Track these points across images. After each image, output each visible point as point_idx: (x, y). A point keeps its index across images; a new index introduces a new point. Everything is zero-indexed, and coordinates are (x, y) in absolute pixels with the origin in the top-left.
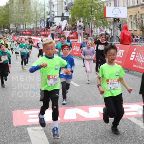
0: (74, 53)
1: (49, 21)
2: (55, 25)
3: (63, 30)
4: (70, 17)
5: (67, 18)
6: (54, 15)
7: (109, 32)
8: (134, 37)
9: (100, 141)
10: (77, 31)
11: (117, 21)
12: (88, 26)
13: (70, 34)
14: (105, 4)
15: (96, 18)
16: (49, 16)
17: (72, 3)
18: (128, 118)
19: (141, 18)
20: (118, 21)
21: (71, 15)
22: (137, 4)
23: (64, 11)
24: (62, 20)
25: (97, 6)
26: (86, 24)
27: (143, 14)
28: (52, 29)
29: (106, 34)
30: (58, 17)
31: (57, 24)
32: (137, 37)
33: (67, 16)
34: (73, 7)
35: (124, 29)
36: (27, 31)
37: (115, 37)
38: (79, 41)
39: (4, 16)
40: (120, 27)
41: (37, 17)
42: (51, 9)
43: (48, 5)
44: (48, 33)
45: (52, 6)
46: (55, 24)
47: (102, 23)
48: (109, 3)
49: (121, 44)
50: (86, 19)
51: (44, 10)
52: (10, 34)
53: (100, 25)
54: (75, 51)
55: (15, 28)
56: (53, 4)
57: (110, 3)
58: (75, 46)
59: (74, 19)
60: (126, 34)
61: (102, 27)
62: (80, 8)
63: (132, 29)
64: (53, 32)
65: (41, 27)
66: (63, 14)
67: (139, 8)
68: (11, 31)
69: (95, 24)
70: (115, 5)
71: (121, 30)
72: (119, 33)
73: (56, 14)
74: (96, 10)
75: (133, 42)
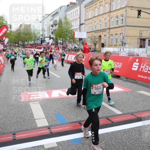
1: (42, 39)
2: (46, 42)
3: (51, 45)
4: (54, 37)
5: (53, 38)
6: (45, 36)
7: (77, 46)
8: (90, 49)
9: (72, 109)
10: (58, 46)
12: (65, 43)
14: (74, 30)
15: (69, 38)
16: (42, 37)
17: (55, 29)
19: (95, 38)
20: (82, 40)
22: (92, 31)
23: (51, 34)
24: (50, 39)
25: (70, 31)
26: (64, 41)
29: (75, 47)
31: (47, 42)
32: (93, 49)
34: (56, 32)
35: (85, 44)
36: (29, 45)
38: (60, 51)
39: (16, 36)
40: (83, 44)
41: (35, 37)
42: (43, 32)
43: (42, 30)
44: (42, 47)
47: (72, 41)
49: (83, 53)
50: (64, 39)
51: (39, 33)
52: (19, 47)
53: (72, 42)
55: (22, 43)
56: (44, 30)
57: (77, 30)
59: (57, 39)
60: (86, 47)
61: (72, 44)
62: (60, 32)
63: (89, 45)
64: (45, 46)
65: (37, 43)
66: (50, 36)
67: (93, 33)
68: (20, 45)
69: (68, 42)
70: (80, 31)
71: (83, 45)
72: (82, 47)
73: (46, 36)
74: (69, 34)
75: (90, 52)
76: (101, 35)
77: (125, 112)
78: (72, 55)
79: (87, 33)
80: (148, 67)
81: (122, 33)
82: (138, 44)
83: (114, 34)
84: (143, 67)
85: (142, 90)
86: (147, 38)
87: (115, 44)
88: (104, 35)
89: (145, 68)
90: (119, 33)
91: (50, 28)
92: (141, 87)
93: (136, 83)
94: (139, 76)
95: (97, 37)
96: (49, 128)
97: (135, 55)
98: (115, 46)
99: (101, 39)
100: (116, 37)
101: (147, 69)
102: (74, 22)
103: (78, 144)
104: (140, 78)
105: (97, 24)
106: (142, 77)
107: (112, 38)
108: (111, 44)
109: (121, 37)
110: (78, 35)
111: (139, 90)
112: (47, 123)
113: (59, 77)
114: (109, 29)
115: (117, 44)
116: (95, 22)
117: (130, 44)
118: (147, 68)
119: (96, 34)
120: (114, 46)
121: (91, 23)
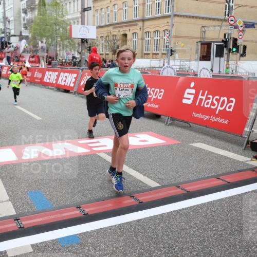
0: (36, 80)
1: (3, 40)
3: (22, 53)
4: (30, 36)
5: (26, 38)
6: (9, 33)
8: (105, 62)
9: (65, 181)
10: (39, 54)
11: (85, 42)
12: (52, 47)
13: (30, 57)
14: (72, 22)
15: (62, 40)
16: (3, 35)
17: (31, 19)
18: (98, 154)
19: (114, 40)
20: (87, 42)
21: (31, 34)
22: (108, 23)
23: (23, 29)
24: (21, 40)
25: (63, 24)
26: (50, 45)
27: (115, 35)
28: (7, 51)
29: (74, 57)
30: (15, 36)
31: (14, 45)
33: (26, 35)
34: (33, 24)
35: (92, 52)
37: (83, 62)
38: (42, 66)
40: (90, 50)
42: (5, 25)
43: (2, 20)
44: (3, 55)
45: (7, 22)
46: (11, 45)
47: (68, 44)
48: (76, 21)
50: (50, 40)
53: (66, 47)
54: (37, 78)
56: (8, 20)
57: (78, 21)
58: (36, 72)
59: (34, 38)
60: (94, 57)
63: (103, 53)
64: (9, 55)
66: (21, 33)
67: (111, 28)
69: (60, 46)
70: (83, 23)
72: (87, 56)
73: (12, 32)
74: (61, 29)
75: (105, 67)
76: (126, 33)
77: (166, 183)
78: (66, 74)
79: (98, 27)
80: (211, 97)
81: (167, 30)
82: (197, 52)
83: (152, 31)
84: (202, 97)
85: (199, 142)
86: (214, 42)
87: (154, 52)
88: (133, 34)
89: (207, 98)
90: (161, 30)
91: (20, 16)
92: (197, 135)
93: (190, 128)
94: (195, 115)
95: (118, 37)
96: (17, 220)
97: (189, 75)
98: (154, 56)
99: (126, 41)
100: (156, 38)
101: (210, 101)
102: (72, 4)
103: (73, 246)
104: (197, 118)
105: (119, 10)
106: (200, 116)
107: (147, 39)
108: (145, 52)
109: (165, 38)
110: (80, 31)
111: (194, 142)
112: (14, 210)
113: (38, 118)
114: (143, 20)
115: (158, 52)
116: (114, 5)
117: (184, 51)
118: (209, 98)
119: (117, 30)
120: (151, 55)
121: (107, 8)
